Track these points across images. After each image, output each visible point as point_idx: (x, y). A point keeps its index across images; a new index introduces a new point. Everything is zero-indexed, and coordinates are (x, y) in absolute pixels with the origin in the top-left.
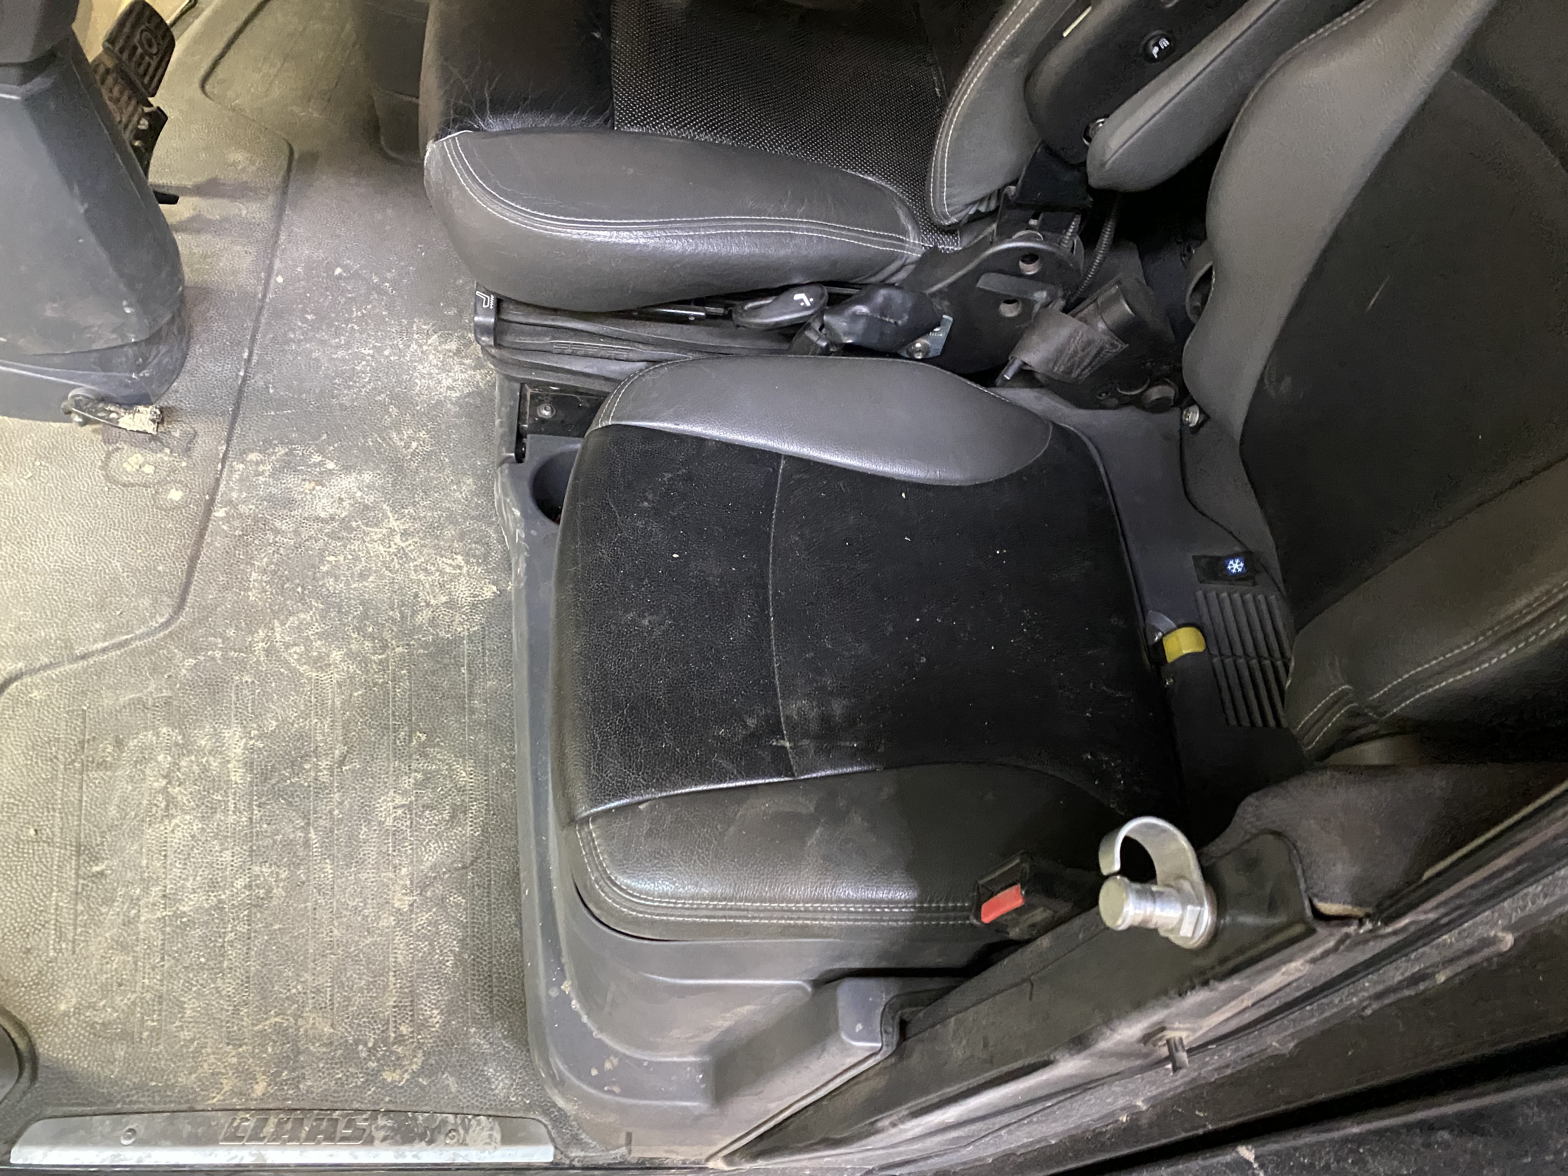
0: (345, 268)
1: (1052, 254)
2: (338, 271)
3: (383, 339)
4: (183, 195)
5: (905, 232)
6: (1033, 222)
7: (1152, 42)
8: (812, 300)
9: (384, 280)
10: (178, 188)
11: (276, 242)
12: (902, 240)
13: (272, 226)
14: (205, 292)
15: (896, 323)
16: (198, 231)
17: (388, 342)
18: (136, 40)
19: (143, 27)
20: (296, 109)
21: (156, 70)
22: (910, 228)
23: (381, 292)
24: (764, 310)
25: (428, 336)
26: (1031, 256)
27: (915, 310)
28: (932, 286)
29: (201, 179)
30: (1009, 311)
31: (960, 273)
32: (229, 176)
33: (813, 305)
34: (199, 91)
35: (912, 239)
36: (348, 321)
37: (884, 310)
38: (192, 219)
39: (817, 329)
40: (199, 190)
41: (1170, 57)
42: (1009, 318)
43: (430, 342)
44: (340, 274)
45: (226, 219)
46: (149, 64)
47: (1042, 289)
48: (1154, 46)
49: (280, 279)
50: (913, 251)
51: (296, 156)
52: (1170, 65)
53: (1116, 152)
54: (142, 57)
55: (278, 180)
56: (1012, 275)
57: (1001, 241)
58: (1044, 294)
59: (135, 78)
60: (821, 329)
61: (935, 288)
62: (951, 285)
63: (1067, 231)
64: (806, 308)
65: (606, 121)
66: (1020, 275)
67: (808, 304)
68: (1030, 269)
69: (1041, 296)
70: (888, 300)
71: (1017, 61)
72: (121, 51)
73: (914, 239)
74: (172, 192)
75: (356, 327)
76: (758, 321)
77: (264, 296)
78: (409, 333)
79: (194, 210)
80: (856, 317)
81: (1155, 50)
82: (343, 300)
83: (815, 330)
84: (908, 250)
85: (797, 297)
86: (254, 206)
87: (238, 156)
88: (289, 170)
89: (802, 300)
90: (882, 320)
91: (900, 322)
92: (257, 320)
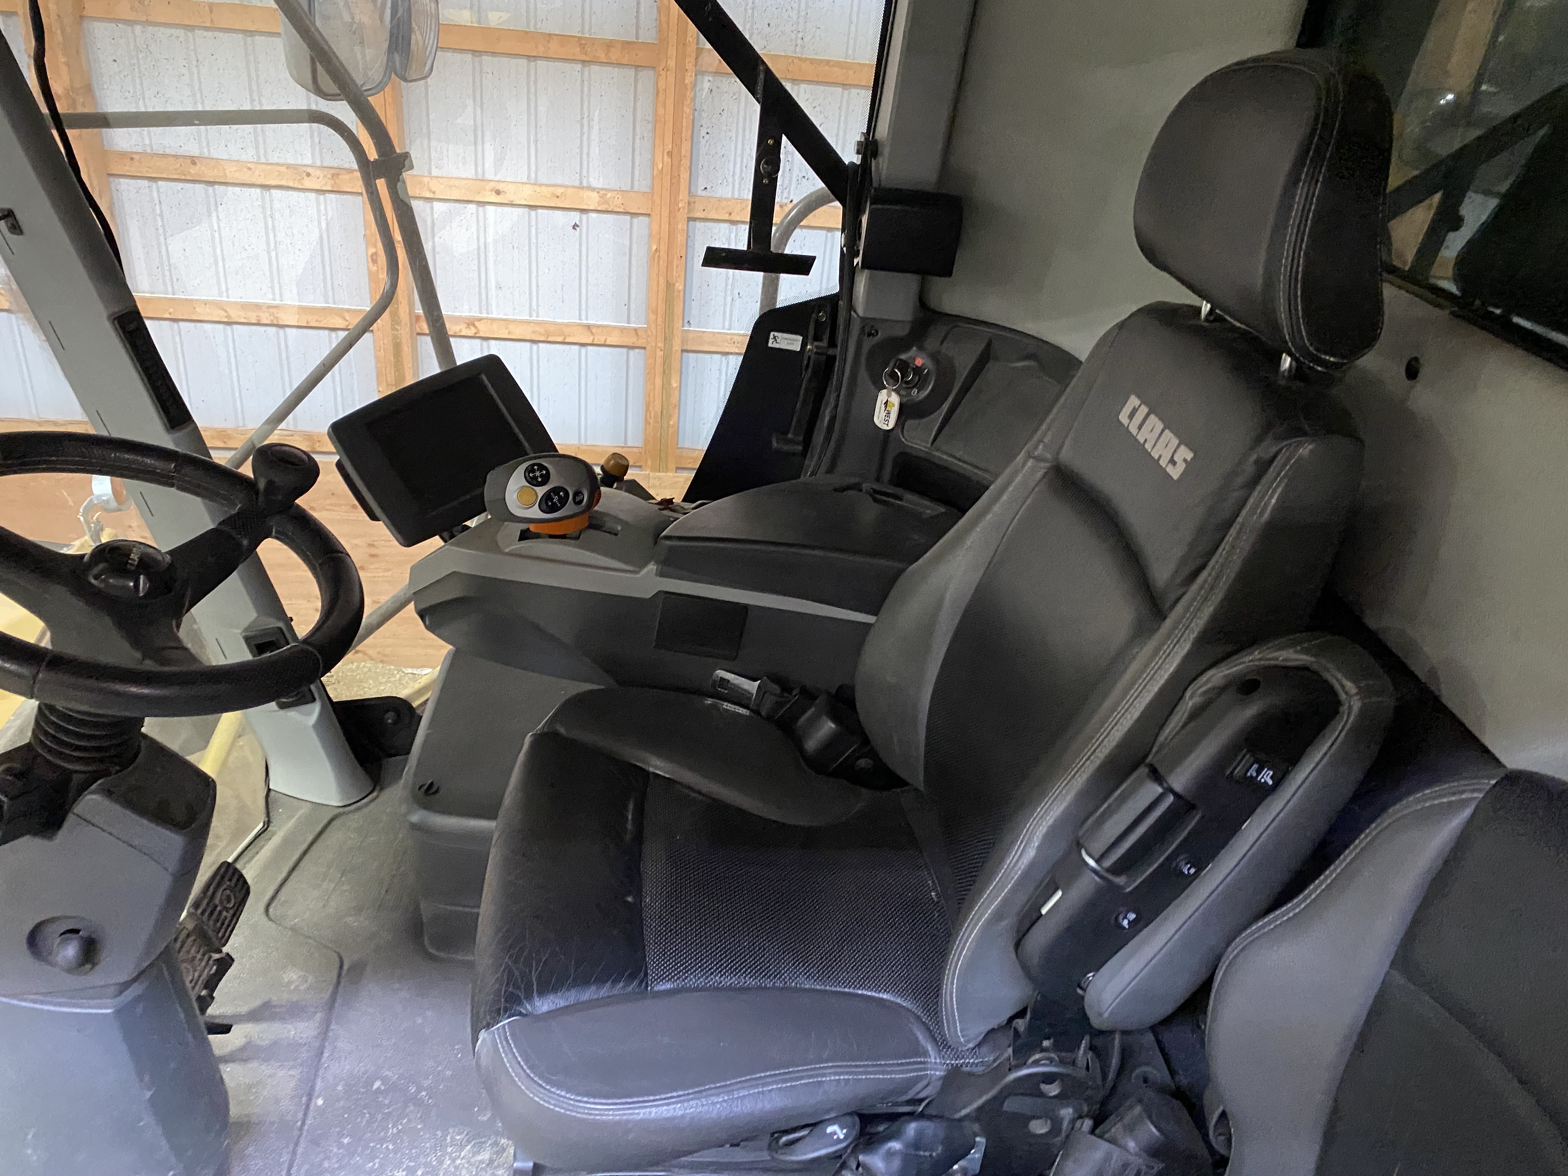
0: (384, 1080)
1: (1068, 1075)
2: (377, 1084)
3: (418, 1156)
4: (236, 1023)
5: (925, 1054)
6: (1046, 1043)
7: (1121, 917)
8: (845, 1131)
9: (420, 1089)
10: (233, 1016)
11: (320, 1061)
12: (924, 1063)
13: (317, 1044)
14: (246, 1127)
15: (931, 1156)
16: (246, 1060)
17: (422, 1160)
18: (217, 901)
19: (225, 886)
20: (349, 919)
21: (231, 921)
22: (930, 1049)
23: (418, 1102)
24: (798, 1145)
25: (462, 1147)
26: (1049, 1078)
27: (947, 1141)
28: (960, 1110)
29: (256, 1003)
30: (1039, 1127)
31: (984, 1098)
32: (280, 997)
33: (846, 1138)
34: (264, 918)
35: (933, 1058)
36: (383, 1140)
37: (917, 1144)
38: (243, 1049)
39: (854, 1167)
40: (254, 1016)
41: (1138, 926)
42: (1042, 1135)
43: (463, 1154)
44: (379, 1088)
45: (275, 1043)
46: (226, 918)
47: (1067, 1106)
48: (1123, 919)
49: (320, 1102)
50: (936, 1070)
51: (345, 967)
52: (1141, 930)
53: (1111, 1005)
54: (220, 913)
55: (327, 995)
56: (1037, 1096)
57: (1018, 1067)
58: (1070, 1110)
59: (211, 933)
60: (857, 1168)
61: (964, 1112)
62: (980, 1109)
63: (1079, 1048)
64: (839, 1141)
65: (641, 982)
66: (1041, 1095)
67: (842, 1137)
68: (1053, 1090)
69: (1067, 1113)
70: (920, 1134)
71: (1004, 923)
72: (203, 913)
73: (935, 1058)
74: (226, 1022)
75: (391, 1147)
76: (794, 1158)
77: (303, 1123)
78: (443, 1147)
79: (245, 1037)
80: (890, 1154)
81: (1125, 923)
82: (380, 1117)
83: (852, 1170)
84: (931, 1070)
85: (830, 1130)
86: (302, 1025)
87: (292, 975)
88: (338, 983)
89: (835, 1133)
90: (917, 1155)
91: (934, 1154)
92: (294, 1152)
